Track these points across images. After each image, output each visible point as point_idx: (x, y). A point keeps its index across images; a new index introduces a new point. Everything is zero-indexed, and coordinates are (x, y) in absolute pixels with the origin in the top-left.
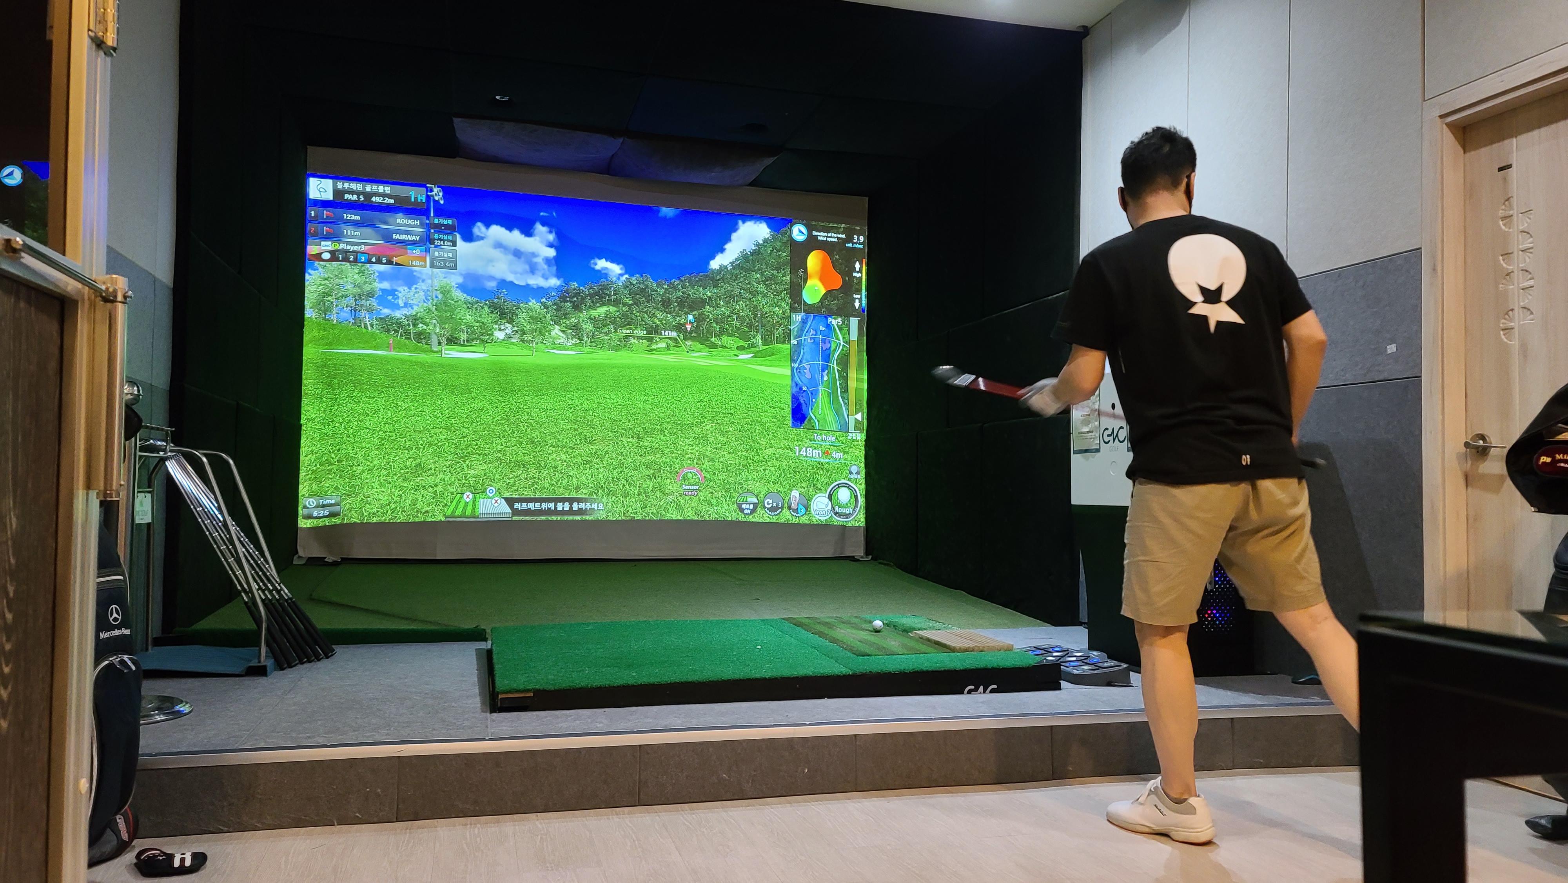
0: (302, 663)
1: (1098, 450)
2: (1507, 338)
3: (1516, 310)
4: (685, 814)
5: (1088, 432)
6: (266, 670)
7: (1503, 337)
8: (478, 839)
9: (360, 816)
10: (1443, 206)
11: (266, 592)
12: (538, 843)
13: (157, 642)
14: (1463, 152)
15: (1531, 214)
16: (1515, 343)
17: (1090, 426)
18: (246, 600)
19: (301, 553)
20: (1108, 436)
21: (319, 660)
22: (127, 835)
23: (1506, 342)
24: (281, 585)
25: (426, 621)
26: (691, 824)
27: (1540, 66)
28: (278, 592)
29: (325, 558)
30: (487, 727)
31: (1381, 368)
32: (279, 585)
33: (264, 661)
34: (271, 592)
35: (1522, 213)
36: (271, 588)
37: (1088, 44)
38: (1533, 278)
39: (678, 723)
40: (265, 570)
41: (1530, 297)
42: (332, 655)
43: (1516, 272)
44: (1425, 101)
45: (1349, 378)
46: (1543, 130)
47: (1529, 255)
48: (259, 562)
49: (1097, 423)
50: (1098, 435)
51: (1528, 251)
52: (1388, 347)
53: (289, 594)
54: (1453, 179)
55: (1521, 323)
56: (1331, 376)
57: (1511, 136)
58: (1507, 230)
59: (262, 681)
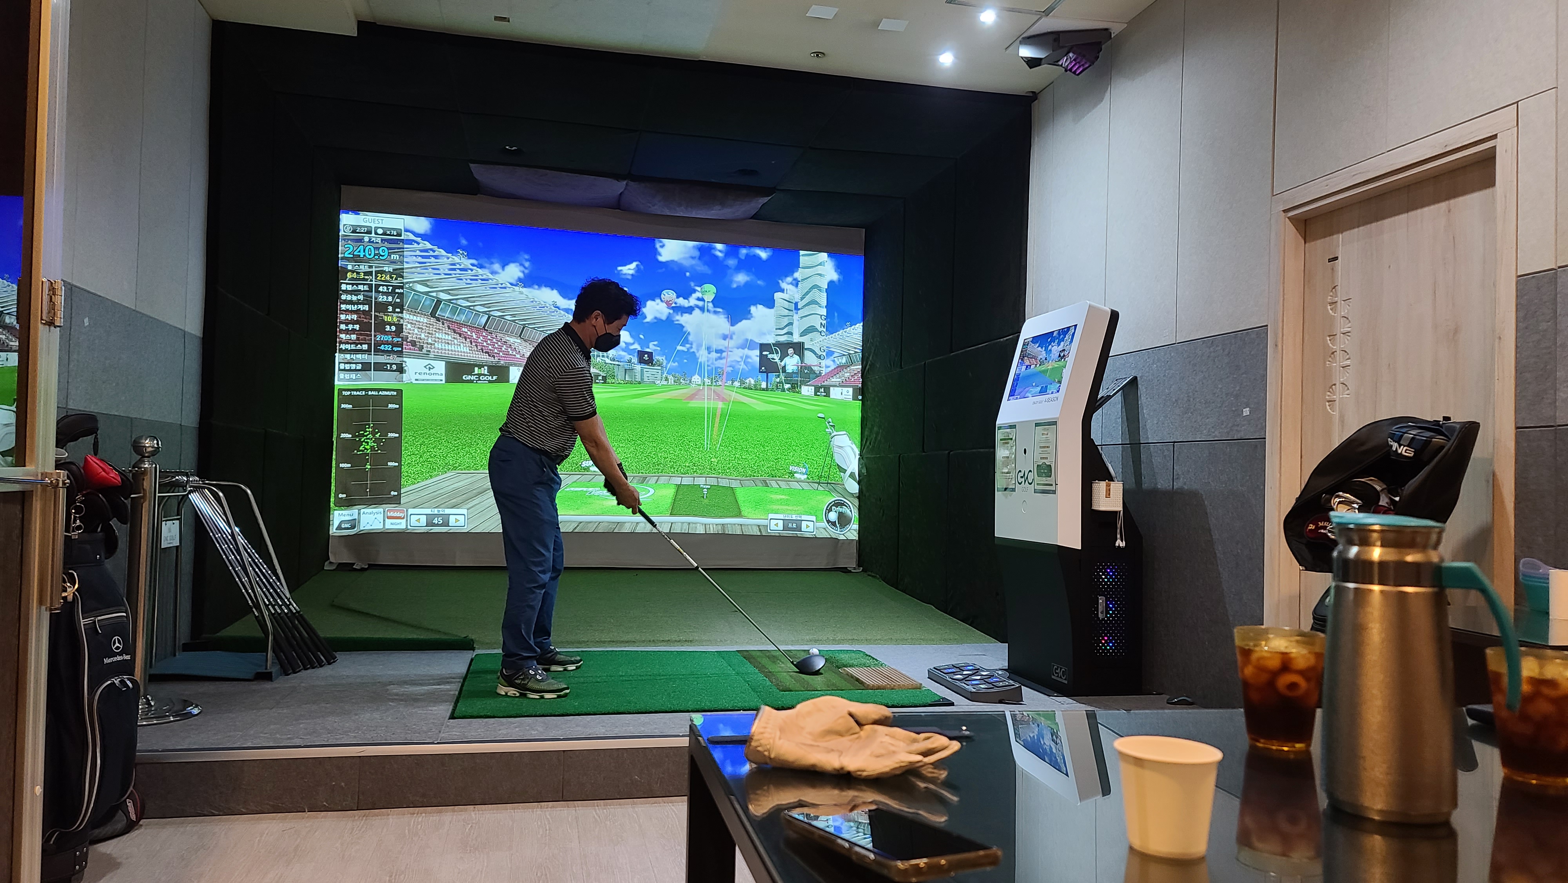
0: (306, 669)
1: (1013, 490)
2: (1331, 409)
3: (1337, 384)
4: (599, 809)
5: (1007, 473)
6: (272, 676)
7: (1328, 407)
8: (420, 826)
9: (327, 805)
10: (1284, 289)
11: (276, 607)
12: (467, 830)
13: (186, 648)
14: (1303, 242)
15: (1350, 302)
16: (1336, 414)
17: (1008, 467)
18: (257, 615)
19: (332, 559)
20: (1022, 477)
21: (321, 666)
22: (134, 816)
23: (1330, 413)
24: (291, 600)
25: (428, 629)
26: (599, 817)
27: (1354, 175)
28: (287, 606)
29: (354, 564)
30: (440, 732)
31: (1239, 428)
32: (288, 600)
33: (270, 668)
34: (280, 607)
35: (1344, 300)
36: (281, 603)
37: (1037, 108)
38: (1349, 359)
39: (601, 732)
40: (276, 587)
41: (1348, 375)
42: (334, 662)
43: (1338, 352)
44: (1274, 196)
45: (1216, 434)
46: (1361, 228)
47: (1348, 338)
48: (271, 580)
49: (1013, 465)
50: (1014, 477)
51: (1347, 334)
52: (1244, 410)
53: (297, 608)
54: (1294, 267)
55: (1341, 396)
56: (1205, 431)
57: (1338, 232)
58: (1333, 314)
59: (268, 685)
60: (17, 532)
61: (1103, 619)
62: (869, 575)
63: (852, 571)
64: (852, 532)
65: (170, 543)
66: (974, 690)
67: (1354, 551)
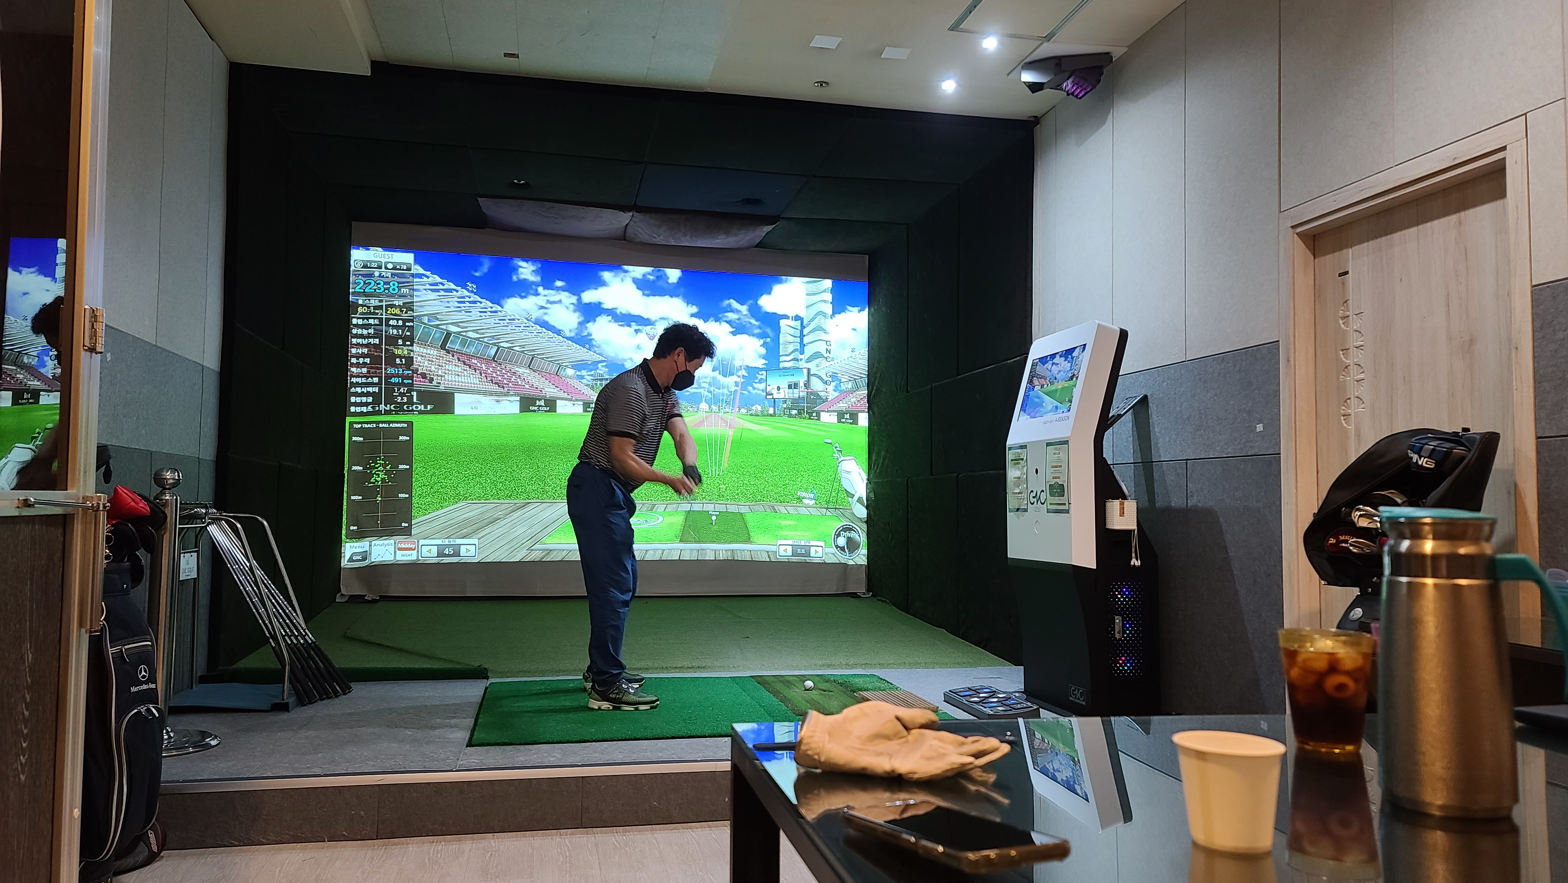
0: (322, 700)
1: (1026, 510)
2: (1346, 423)
3: (1352, 398)
4: (618, 836)
5: (1019, 493)
6: (288, 707)
7: (1343, 422)
8: (439, 855)
9: (347, 835)
10: (1294, 305)
11: (292, 637)
12: (487, 858)
13: (203, 680)
14: (1312, 257)
15: (1362, 316)
16: (1351, 428)
17: (1020, 487)
18: (274, 645)
19: (343, 591)
20: (1034, 497)
21: (337, 697)
22: (156, 847)
23: (1345, 427)
24: (307, 631)
25: (441, 659)
26: (619, 844)
27: (1362, 190)
28: (303, 637)
29: (365, 596)
30: (458, 759)
31: (1252, 444)
32: (304, 631)
33: (287, 699)
34: (296, 637)
35: (1356, 315)
36: (297, 634)
37: (1039, 132)
38: (1363, 372)
39: (620, 758)
40: (292, 618)
41: (1362, 388)
42: (349, 692)
43: (1352, 365)
44: (1281, 212)
45: (1230, 451)
46: (1370, 243)
47: (1361, 351)
48: (287, 611)
49: (1025, 486)
50: (1026, 497)
51: (1361, 348)
52: (1257, 426)
53: (313, 638)
54: (1304, 281)
55: (1356, 410)
56: (1218, 448)
57: (1347, 247)
58: (1345, 328)
59: (284, 716)
60: (59, 554)
61: (1120, 639)
62: (879, 600)
63: (862, 596)
64: (860, 557)
65: (188, 575)
66: (992, 713)
67: (1405, 545)
